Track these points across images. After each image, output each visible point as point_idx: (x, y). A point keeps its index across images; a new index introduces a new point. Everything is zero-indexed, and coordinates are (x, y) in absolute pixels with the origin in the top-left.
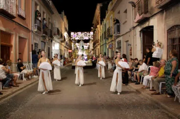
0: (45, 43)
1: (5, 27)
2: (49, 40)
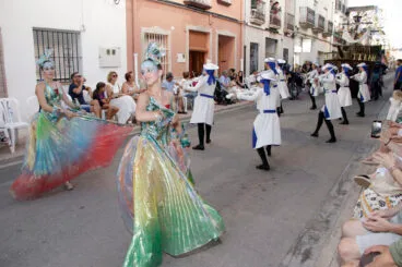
0: (276, 41)
1: (195, 24)
2: (286, 34)
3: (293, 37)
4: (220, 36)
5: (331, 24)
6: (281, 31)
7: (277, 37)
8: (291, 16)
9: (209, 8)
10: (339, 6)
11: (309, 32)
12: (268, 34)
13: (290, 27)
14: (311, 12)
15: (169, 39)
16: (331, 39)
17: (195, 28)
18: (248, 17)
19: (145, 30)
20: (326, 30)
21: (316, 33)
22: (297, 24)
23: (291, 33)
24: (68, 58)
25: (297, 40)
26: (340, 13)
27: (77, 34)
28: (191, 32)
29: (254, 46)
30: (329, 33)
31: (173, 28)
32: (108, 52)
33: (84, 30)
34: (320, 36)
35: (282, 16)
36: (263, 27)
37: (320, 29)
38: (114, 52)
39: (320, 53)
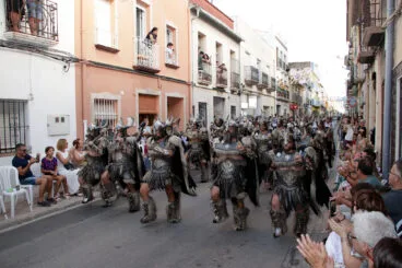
3: (239, 94)
4: (169, 98)
5: (274, 80)
6: (228, 89)
7: (224, 95)
8: (236, 76)
9: (158, 71)
10: (280, 63)
11: (254, 89)
12: (215, 94)
13: (236, 85)
14: (255, 70)
15: (119, 103)
16: (274, 94)
17: (144, 92)
18: (195, 78)
19: (94, 96)
20: (270, 86)
21: (260, 88)
22: (242, 81)
23: (237, 90)
24: (15, 128)
25: (244, 97)
26: (282, 70)
27: (24, 103)
28: (140, 95)
29: (202, 106)
30: (273, 89)
31: (122, 93)
32: (57, 120)
33: (32, 99)
34: (264, 91)
35: (227, 76)
36: (210, 87)
37: (265, 86)
38: (63, 120)
39: (266, 108)
